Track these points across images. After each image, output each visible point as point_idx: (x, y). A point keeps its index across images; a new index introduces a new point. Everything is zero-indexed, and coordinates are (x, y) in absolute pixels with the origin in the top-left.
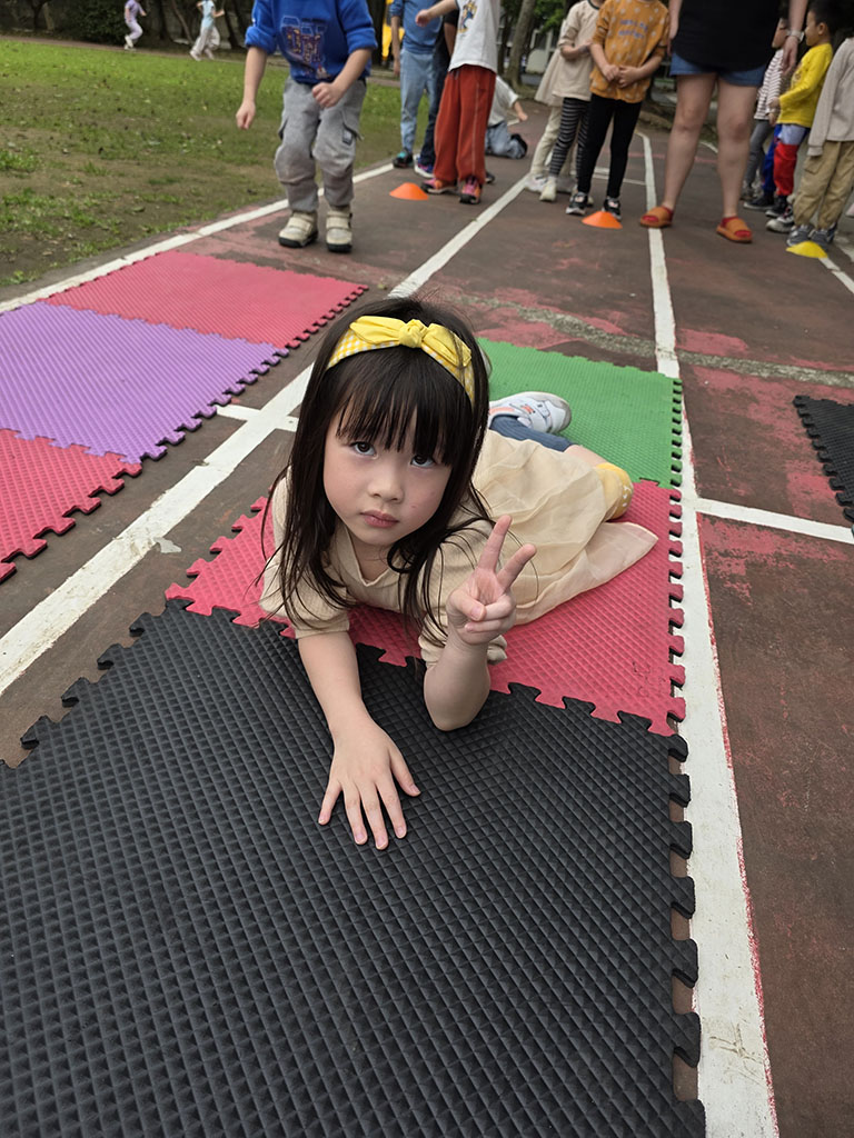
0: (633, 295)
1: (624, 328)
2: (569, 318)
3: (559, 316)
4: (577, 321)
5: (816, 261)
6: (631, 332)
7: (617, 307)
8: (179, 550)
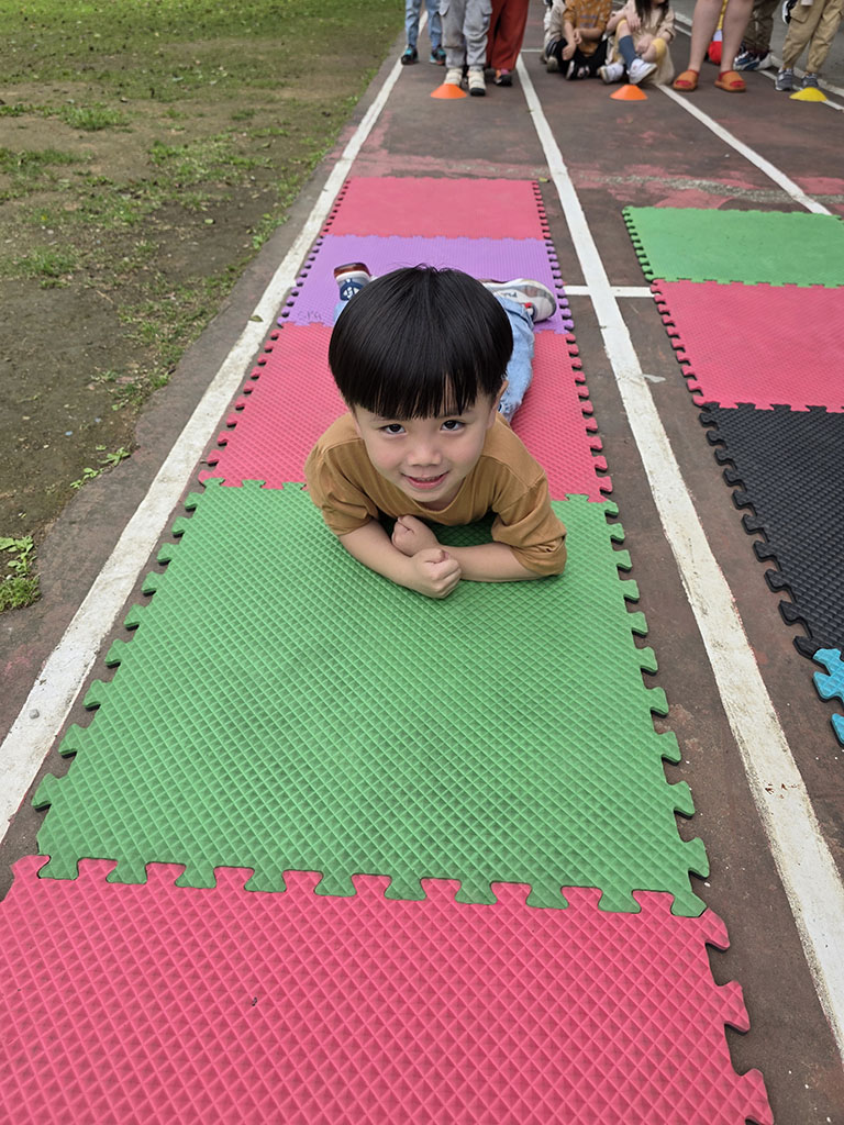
0: (727, 156)
1: (754, 184)
2: (705, 182)
3: (697, 182)
4: (714, 184)
5: (821, 104)
6: (761, 186)
7: (727, 168)
8: (663, 379)
